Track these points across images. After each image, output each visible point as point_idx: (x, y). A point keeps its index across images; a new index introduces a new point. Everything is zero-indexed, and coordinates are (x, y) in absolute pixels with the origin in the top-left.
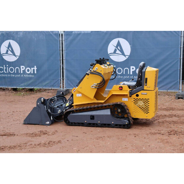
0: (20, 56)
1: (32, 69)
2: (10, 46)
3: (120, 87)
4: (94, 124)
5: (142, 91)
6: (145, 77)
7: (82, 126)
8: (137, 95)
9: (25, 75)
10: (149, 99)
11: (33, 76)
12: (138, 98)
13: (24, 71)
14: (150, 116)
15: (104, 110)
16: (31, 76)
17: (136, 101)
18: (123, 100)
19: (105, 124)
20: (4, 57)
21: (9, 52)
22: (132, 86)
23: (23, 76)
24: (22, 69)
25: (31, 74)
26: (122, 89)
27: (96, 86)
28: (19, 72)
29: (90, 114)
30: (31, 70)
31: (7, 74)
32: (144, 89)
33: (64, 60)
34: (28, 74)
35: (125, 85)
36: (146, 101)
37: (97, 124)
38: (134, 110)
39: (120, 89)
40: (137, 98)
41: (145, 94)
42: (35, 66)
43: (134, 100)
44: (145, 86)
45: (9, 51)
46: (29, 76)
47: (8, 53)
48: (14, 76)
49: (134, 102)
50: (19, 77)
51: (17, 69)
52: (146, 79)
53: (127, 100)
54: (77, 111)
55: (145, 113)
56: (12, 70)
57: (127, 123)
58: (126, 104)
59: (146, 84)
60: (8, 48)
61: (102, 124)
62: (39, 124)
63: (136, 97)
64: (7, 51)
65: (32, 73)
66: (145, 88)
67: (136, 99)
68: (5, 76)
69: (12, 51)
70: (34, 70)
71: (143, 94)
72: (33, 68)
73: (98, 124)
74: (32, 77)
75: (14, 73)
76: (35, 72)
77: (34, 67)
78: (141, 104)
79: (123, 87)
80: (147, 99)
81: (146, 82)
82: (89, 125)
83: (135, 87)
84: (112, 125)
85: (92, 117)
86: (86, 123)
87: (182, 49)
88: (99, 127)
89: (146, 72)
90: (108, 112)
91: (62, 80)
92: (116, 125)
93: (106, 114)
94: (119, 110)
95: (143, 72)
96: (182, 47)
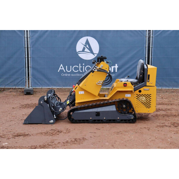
3: (124, 84)
4: (99, 120)
5: (144, 87)
6: (148, 74)
7: (87, 123)
8: (140, 91)
10: (151, 95)
12: (141, 93)
14: (151, 111)
17: (138, 96)
18: (126, 96)
19: (110, 120)
22: (133, 83)
26: (126, 86)
27: (103, 83)
29: (95, 111)
32: (147, 85)
33: (29, 58)
35: (128, 82)
36: (148, 96)
37: (102, 120)
38: (136, 106)
39: (124, 86)
40: (140, 93)
41: (148, 90)
43: (137, 95)
44: (147, 82)
49: (137, 98)
52: (149, 76)
53: (130, 96)
54: (81, 109)
55: (147, 108)
57: (132, 118)
58: (129, 99)
59: (148, 80)
62: (41, 124)
63: (139, 93)
66: (148, 84)
67: (138, 95)
71: (145, 90)
73: (104, 120)
78: (143, 100)
80: (149, 95)
81: (149, 79)
82: (94, 122)
83: (137, 83)
84: (118, 120)
85: (98, 114)
86: (91, 120)
87: (147, 48)
88: (105, 123)
89: (148, 69)
90: (113, 108)
91: (27, 78)
92: (122, 120)
93: (111, 110)
94: (124, 106)
95: (146, 69)
96: (147, 46)
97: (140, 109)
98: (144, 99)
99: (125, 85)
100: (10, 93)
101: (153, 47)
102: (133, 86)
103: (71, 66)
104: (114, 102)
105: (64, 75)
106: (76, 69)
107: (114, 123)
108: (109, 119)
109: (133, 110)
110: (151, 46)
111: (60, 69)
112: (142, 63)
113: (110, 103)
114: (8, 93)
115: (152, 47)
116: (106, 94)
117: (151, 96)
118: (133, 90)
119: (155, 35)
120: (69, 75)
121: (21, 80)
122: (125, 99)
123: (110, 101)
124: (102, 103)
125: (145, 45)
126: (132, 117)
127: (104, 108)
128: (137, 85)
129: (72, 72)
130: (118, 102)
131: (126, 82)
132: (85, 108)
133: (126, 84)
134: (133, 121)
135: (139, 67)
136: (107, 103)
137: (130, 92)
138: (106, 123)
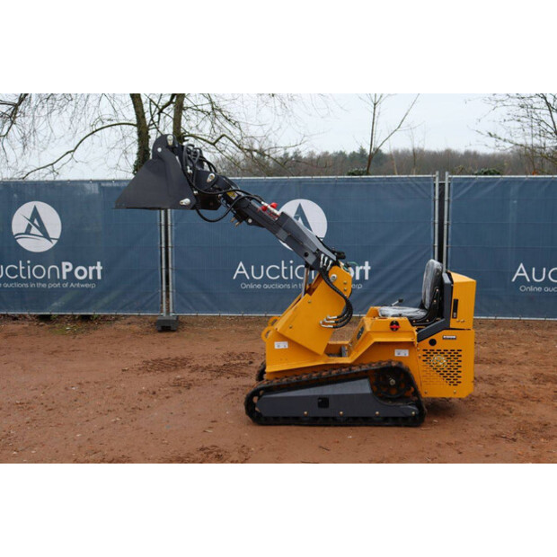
0: (60, 240)
1: (91, 269)
2: (35, 214)
3: (392, 323)
4: (326, 418)
5: (445, 331)
6: (454, 298)
7: (296, 425)
8: (433, 342)
9: (72, 284)
10: (461, 350)
11: (93, 286)
12: (435, 348)
13: (71, 275)
14: (464, 390)
15: (352, 382)
16: (87, 285)
17: (428, 355)
18: (396, 355)
19: (355, 419)
20: (19, 241)
21: (34, 230)
22: (415, 320)
23: (66, 285)
24: (65, 271)
25: (87, 280)
26: (397, 329)
27: (336, 322)
28: (58, 277)
30: (88, 272)
31: (27, 281)
32: (451, 326)
33: (170, 249)
34: (82, 282)
35: (403, 318)
36: (454, 355)
37: (334, 418)
38: (424, 379)
39: (392, 329)
40: (432, 348)
41: (453, 339)
42: (99, 263)
43: (425, 353)
44: (452, 320)
45: (33, 227)
46: (83, 286)
47: (32, 232)
48: (44, 285)
49: (424, 358)
50: (58, 288)
51: (51, 269)
52: (456, 302)
53: (407, 355)
54: (280, 388)
56: (39, 272)
57: (414, 413)
58: (405, 364)
59: (455, 314)
60: (31, 220)
61: (348, 418)
63: (429, 347)
64: (29, 227)
65: (91, 277)
66: (453, 323)
67: (429, 351)
68: (22, 286)
69: (42, 228)
70: (95, 272)
71: (446, 339)
72: (94, 268)
74: (89, 289)
75: (45, 280)
76: (99, 277)
77: (96, 265)
78: (441, 364)
79: (400, 324)
80: (456, 351)
81: (455, 310)
82: (314, 422)
83: (425, 321)
84: (376, 419)
85: (324, 402)
86: (306, 417)
87: (437, 226)
88: (341, 426)
89: (454, 285)
90: (363, 387)
91: (164, 294)
92: (386, 419)
93: (359, 391)
94: (393, 382)
95: (447, 284)
96: (437, 221)
97: (432, 387)
98: (442, 361)
99: (394, 326)
100: (128, 327)
101: (450, 222)
102: (415, 328)
103: (262, 267)
104: (366, 371)
105: (246, 286)
106: (273, 272)
107: (366, 425)
108: (353, 415)
109: (416, 393)
110: (446, 222)
111: (237, 272)
112: (438, 270)
113: (356, 373)
114: (122, 327)
115: (448, 224)
116: (344, 345)
117: (460, 353)
118: (415, 340)
119: (454, 195)
120: (259, 286)
121: (152, 298)
122: (394, 364)
123: (356, 369)
124: (334, 372)
125: (432, 219)
126: (414, 410)
127: (339, 385)
128: (426, 326)
129: (265, 280)
130: (376, 370)
131: (396, 319)
132: (290, 387)
133: (397, 323)
134: (415, 422)
135: (428, 279)
136: (347, 375)
137: (409, 345)
138: (346, 426)
